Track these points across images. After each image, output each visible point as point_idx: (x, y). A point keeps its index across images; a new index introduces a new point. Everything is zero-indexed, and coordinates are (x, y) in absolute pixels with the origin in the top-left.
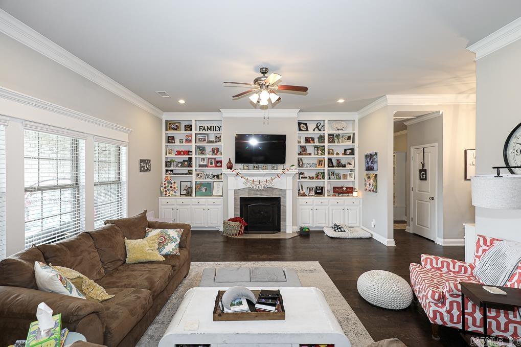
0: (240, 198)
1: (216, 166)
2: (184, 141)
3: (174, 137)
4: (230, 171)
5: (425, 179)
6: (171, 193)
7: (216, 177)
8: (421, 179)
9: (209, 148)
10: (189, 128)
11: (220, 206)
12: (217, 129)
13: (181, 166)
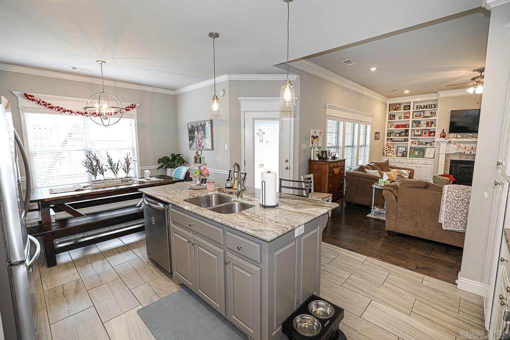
0: (451, 160)
1: (429, 136)
2: (403, 117)
3: (394, 115)
4: (443, 139)
6: (390, 154)
7: (428, 144)
9: (423, 121)
10: (407, 107)
11: (431, 166)
12: (433, 106)
13: (399, 136)
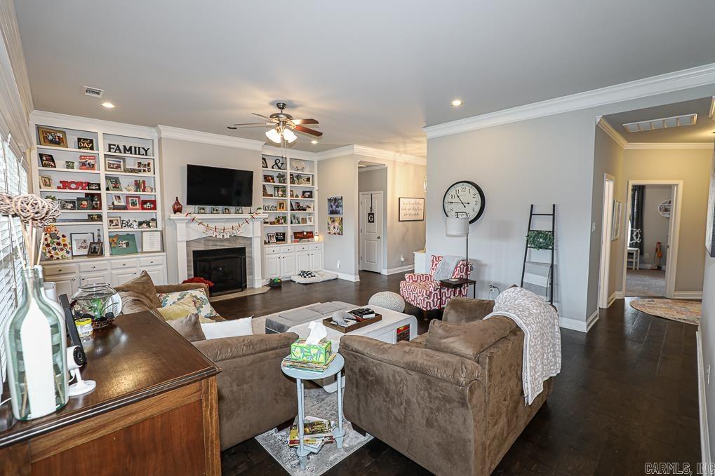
0: (193, 251)
1: (143, 209)
2: (76, 164)
3: (52, 156)
4: (178, 215)
5: (373, 222)
6: (61, 253)
7: (144, 225)
8: (369, 222)
9: (127, 181)
10: (86, 142)
11: (161, 267)
12: (142, 152)
13: (73, 208)
